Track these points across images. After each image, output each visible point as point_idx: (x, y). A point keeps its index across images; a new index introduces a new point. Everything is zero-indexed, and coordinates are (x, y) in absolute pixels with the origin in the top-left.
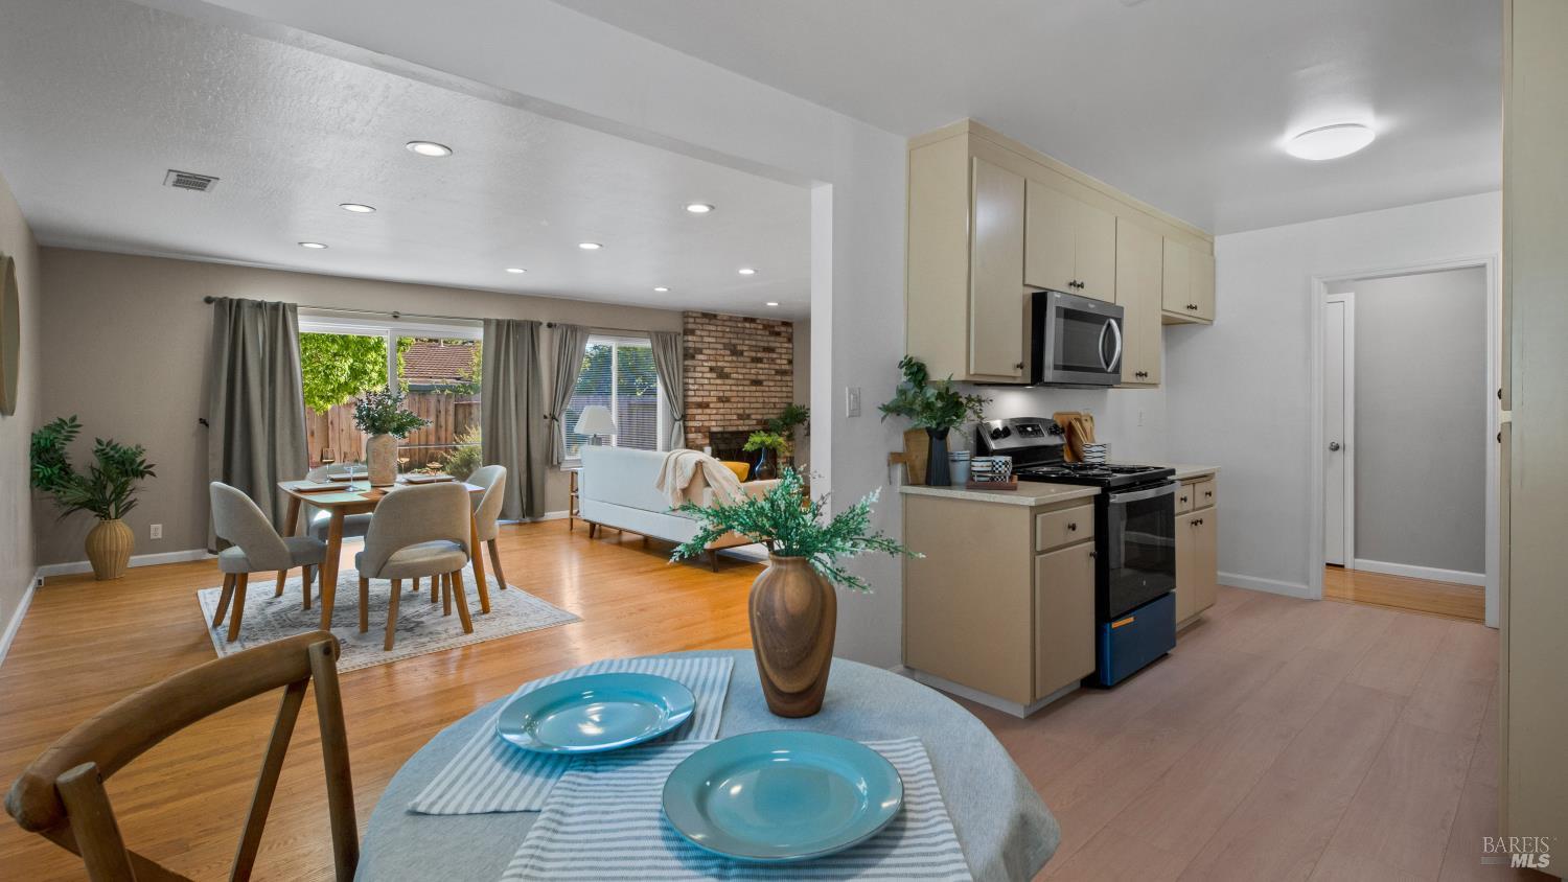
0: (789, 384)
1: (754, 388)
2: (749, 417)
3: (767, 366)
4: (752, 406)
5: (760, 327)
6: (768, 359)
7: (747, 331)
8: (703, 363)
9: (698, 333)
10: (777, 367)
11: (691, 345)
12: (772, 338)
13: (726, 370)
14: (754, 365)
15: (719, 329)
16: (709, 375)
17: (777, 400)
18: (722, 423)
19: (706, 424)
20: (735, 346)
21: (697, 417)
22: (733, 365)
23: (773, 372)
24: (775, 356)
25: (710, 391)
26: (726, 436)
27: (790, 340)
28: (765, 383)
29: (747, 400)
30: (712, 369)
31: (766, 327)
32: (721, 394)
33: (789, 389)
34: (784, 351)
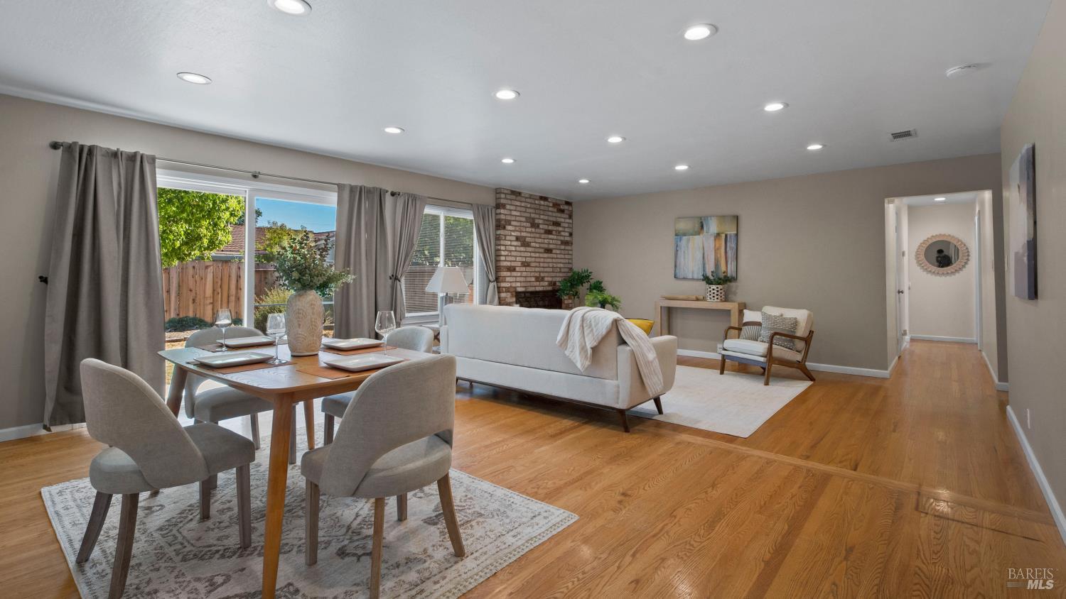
0: (570, 252)
1: (546, 255)
2: (542, 279)
3: (555, 237)
4: (546, 270)
5: (551, 205)
6: (556, 231)
7: (542, 208)
8: (511, 232)
9: (508, 207)
10: (562, 238)
11: (503, 217)
12: (559, 215)
13: (528, 239)
14: (546, 236)
15: (523, 204)
16: (515, 243)
17: (562, 265)
18: (523, 284)
19: (514, 285)
20: (534, 219)
21: (508, 279)
22: (532, 235)
23: (559, 242)
24: (560, 229)
25: (516, 256)
26: (528, 295)
27: (570, 217)
28: (554, 251)
29: (542, 265)
30: (518, 239)
31: (556, 205)
32: (524, 260)
33: (569, 257)
34: (566, 225)
